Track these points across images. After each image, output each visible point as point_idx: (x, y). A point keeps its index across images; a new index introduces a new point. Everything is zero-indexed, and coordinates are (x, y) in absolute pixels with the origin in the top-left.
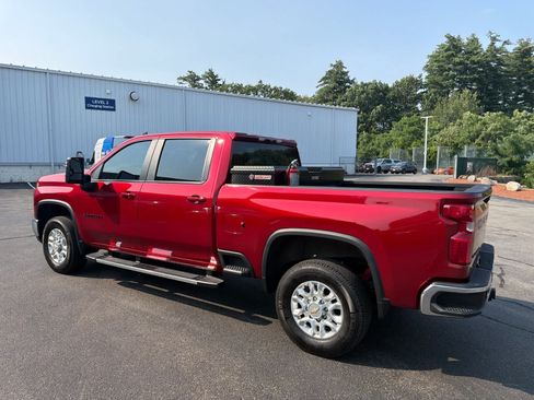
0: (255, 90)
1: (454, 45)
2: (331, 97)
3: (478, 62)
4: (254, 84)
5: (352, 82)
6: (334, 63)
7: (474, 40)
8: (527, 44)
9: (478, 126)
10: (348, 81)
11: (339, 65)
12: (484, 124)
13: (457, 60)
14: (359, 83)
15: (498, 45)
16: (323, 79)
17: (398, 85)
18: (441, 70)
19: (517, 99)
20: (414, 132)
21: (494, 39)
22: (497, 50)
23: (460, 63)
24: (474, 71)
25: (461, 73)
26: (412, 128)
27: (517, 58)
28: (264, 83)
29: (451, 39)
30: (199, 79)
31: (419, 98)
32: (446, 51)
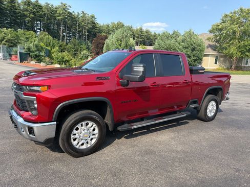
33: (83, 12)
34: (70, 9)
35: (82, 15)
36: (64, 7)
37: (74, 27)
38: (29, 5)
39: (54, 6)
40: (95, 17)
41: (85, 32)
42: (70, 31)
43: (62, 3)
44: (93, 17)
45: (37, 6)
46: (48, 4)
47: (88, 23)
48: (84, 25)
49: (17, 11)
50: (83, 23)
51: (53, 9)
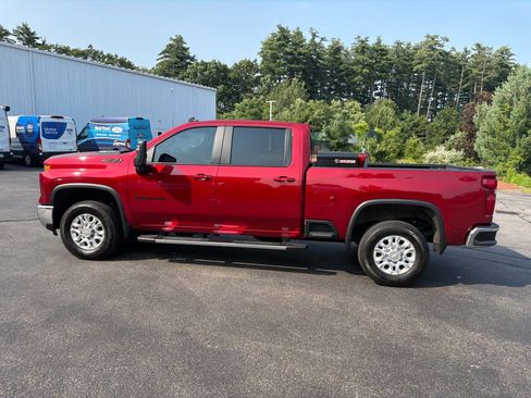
0: (84, 54)
1: (284, 35)
2: (172, 72)
3: (304, 54)
4: (83, 47)
5: (192, 59)
6: (174, 37)
7: (299, 34)
8: (338, 43)
9: (307, 112)
10: (189, 57)
11: (180, 40)
12: (311, 110)
13: (288, 50)
14: (199, 61)
15: (317, 40)
16: (164, 52)
17: (237, 67)
18: (275, 57)
19: (330, 90)
20: (255, 114)
21: (314, 35)
22: (316, 45)
23: (291, 54)
24: (299, 62)
25: (291, 63)
26: (253, 110)
27: (331, 54)
28: (95, 48)
29: (282, 30)
30: (7, 33)
31: (257, 82)
32: (278, 40)
33: (478, 45)
34: (446, 44)
35: (473, 52)
36: (432, 43)
37: (454, 83)
38: (363, 52)
39: (413, 45)
40: (511, 51)
41: (478, 90)
42: (444, 91)
43: (428, 36)
44: (505, 52)
45: (377, 51)
46: (399, 44)
47: (490, 68)
48: (478, 75)
49: (341, 67)
50: (475, 71)
51: (411, 51)
